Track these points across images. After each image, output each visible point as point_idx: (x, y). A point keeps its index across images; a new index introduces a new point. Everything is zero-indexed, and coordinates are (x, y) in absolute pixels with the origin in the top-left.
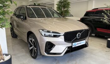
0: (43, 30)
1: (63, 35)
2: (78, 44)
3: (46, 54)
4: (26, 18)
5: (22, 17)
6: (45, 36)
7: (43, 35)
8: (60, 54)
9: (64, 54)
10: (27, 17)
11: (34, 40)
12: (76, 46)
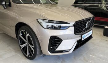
0: (43, 20)
1: (73, 25)
2: (87, 36)
3: (50, 54)
4: (10, 5)
5: (4, 3)
6: (48, 28)
7: (45, 27)
8: (69, 50)
9: (74, 50)
10: (12, 3)
11: (28, 35)
12: (85, 38)
